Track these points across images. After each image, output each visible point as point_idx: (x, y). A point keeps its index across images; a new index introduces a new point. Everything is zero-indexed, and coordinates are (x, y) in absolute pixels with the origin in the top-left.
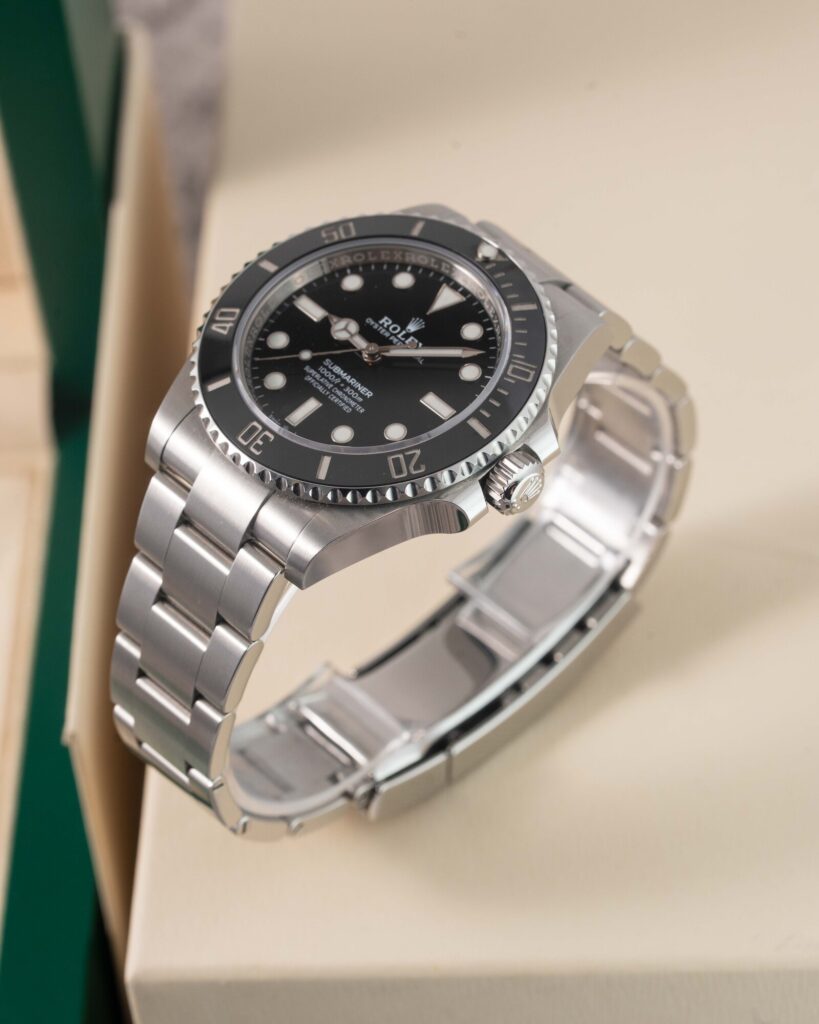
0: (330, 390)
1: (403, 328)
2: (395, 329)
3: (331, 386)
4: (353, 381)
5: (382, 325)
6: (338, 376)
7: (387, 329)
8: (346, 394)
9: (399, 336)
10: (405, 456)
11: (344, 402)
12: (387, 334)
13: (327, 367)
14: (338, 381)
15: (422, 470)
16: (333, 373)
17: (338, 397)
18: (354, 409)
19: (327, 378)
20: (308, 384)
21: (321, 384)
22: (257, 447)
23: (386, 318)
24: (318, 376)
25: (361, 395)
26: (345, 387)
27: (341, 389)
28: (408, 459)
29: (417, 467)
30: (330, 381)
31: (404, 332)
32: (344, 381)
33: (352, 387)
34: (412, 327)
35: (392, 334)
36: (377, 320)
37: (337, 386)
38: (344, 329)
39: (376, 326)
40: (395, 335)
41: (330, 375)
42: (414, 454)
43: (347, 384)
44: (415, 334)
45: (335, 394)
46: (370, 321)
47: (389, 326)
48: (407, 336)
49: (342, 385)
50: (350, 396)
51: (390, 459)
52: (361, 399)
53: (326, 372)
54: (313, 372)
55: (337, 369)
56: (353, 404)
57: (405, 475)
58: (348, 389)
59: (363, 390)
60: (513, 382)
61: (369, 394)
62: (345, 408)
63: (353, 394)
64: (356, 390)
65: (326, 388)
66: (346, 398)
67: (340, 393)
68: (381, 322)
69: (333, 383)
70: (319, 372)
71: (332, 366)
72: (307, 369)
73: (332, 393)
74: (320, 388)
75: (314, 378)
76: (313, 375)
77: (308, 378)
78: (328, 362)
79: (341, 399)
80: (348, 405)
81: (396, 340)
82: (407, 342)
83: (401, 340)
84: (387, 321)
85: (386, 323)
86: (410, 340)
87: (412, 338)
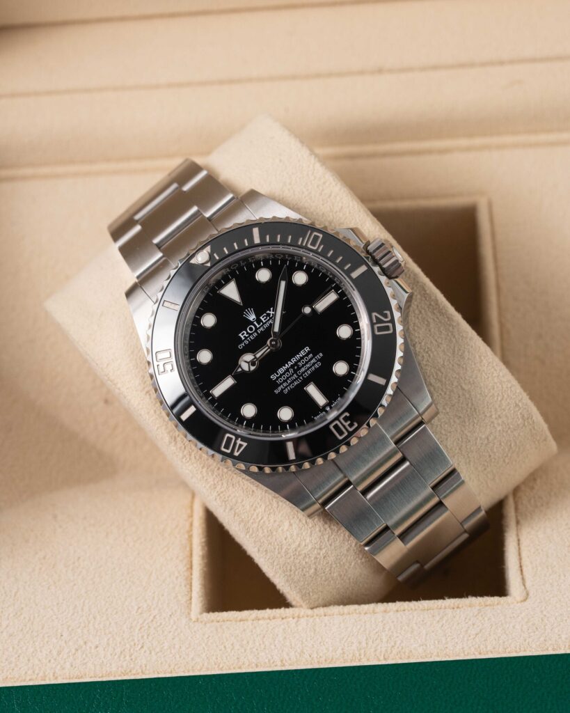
0: (299, 376)
1: (252, 323)
2: (251, 329)
3: (295, 375)
4: (294, 360)
5: (246, 338)
6: (287, 370)
7: (250, 334)
8: (303, 366)
9: (258, 326)
10: (376, 323)
11: (311, 367)
12: (255, 335)
13: (277, 378)
14: (291, 371)
15: (389, 314)
16: (284, 374)
17: (306, 371)
18: (319, 360)
19: (288, 378)
20: (291, 391)
21: (293, 382)
22: (351, 425)
24: (285, 384)
25: (307, 355)
26: (298, 366)
27: (299, 368)
28: (379, 321)
29: (386, 316)
30: (290, 376)
31: (255, 323)
32: (292, 366)
33: (299, 361)
34: (252, 317)
35: (256, 331)
36: (242, 341)
37: (295, 371)
38: (246, 362)
39: (247, 342)
40: (257, 329)
41: (286, 376)
42: (376, 316)
43: (296, 364)
44: (258, 315)
45: (304, 373)
46: (241, 346)
47: (248, 333)
48: (259, 321)
49: (296, 368)
50: (307, 363)
51: (377, 333)
52: (311, 355)
53: (282, 379)
54: (280, 388)
55: (281, 371)
58: (300, 364)
59: (302, 353)
60: (322, 246)
61: (307, 349)
62: (316, 366)
63: (305, 360)
64: (302, 358)
65: (296, 379)
66: (308, 365)
67: (303, 370)
68: (243, 338)
69: (293, 374)
70: (281, 384)
71: (277, 374)
72: (276, 392)
73: (302, 375)
74: (296, 383)
75: (286, 387)
76: (284, 388)
77: (286, 391)
78: (273, 377)
79: (308, 369)
80: (314, 364)
81: (262, 329)
82: (264, 321)
83: (262, 325)
84: (242, 334)
85: (245, 335)
86: (263, 319)
87: (261, 318)
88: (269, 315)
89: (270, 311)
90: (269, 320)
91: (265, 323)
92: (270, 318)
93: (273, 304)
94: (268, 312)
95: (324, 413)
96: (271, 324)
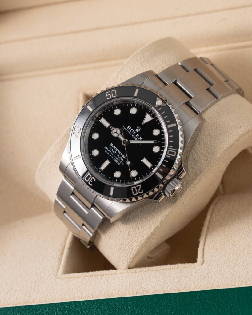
0: (113, 156)
1: (135, 131)
2: (132, 131)
4: (120, 152)
5: (128, 129)
6: (115, 150)
7: (130, 131)
8: (118, 157)
9: (133, 134)
10: (137, 187)
11: (117, 161)
12: (130, 133)
13: (111, 146)
15: (142, 192)
16: (114, 149)
17: (116, 159)
18: (121, 164)
19: (112, 151)
20: (106, 153)
21: (110, 154)
22: (91, 183)
23: (129, 126)
24: (109, 150)
25: (123, 158)
26: (117, 155)
27: (116, 156)
28: (138, 188)
29: (141, 191)
30: (112, 152)
31: (135, 132)
32: (117, 152)
33: (120, 155)
34: (137, 130)
35: (131, 133)
36: (126, 127)
37: (115, 154)
38: (116, 132)
39: (126, 130)
40: (132, 133)
41: (113, 150)
42: (139, 187)
43: (118, 154)
44: (138, 133)
45: (115, 158)
46: (124, 128)
47: (130, 129)
48: (136, 134)
49: (117, 154)
50: (119, 159)
51: (132, 188)
52: (123, 160)
53: (111, 149)
54: (107, 148)
55: (115, 147)
56: (120, 161)
57: (137, 194)
58: (118, 156)
59: (123, 156)
60: (169, 157)
61: (125, 158)
62: (118, 163)
63: (120, 157)
64: (121, 156)
65: (112, 155)
66: (118, 159)
68: (127, 128)
69: (114, 153)
70: (109, 149)
71: (113, 146)
72: (105, 147)
73: (114, 157)
74: (110, 155)
75: (108, 151)
76: (107, 150)
77: (106, 151)
78: (112, 145)
79: (117, 160)
80: (119, 162)
81: (133, 135)
82: (136, 136)
83: (134, 135)
84: (129, 127)
85: (129, 128)
86: (137, 135)
87: (137, 134)
88: (139, 138)
89: (141, 138)
90: (137, 138)
91: (135, 137)
92: (138, 139)
93: (144, 139)
94: (140, 137)
95: (98, 170)
96: (135, 139)
